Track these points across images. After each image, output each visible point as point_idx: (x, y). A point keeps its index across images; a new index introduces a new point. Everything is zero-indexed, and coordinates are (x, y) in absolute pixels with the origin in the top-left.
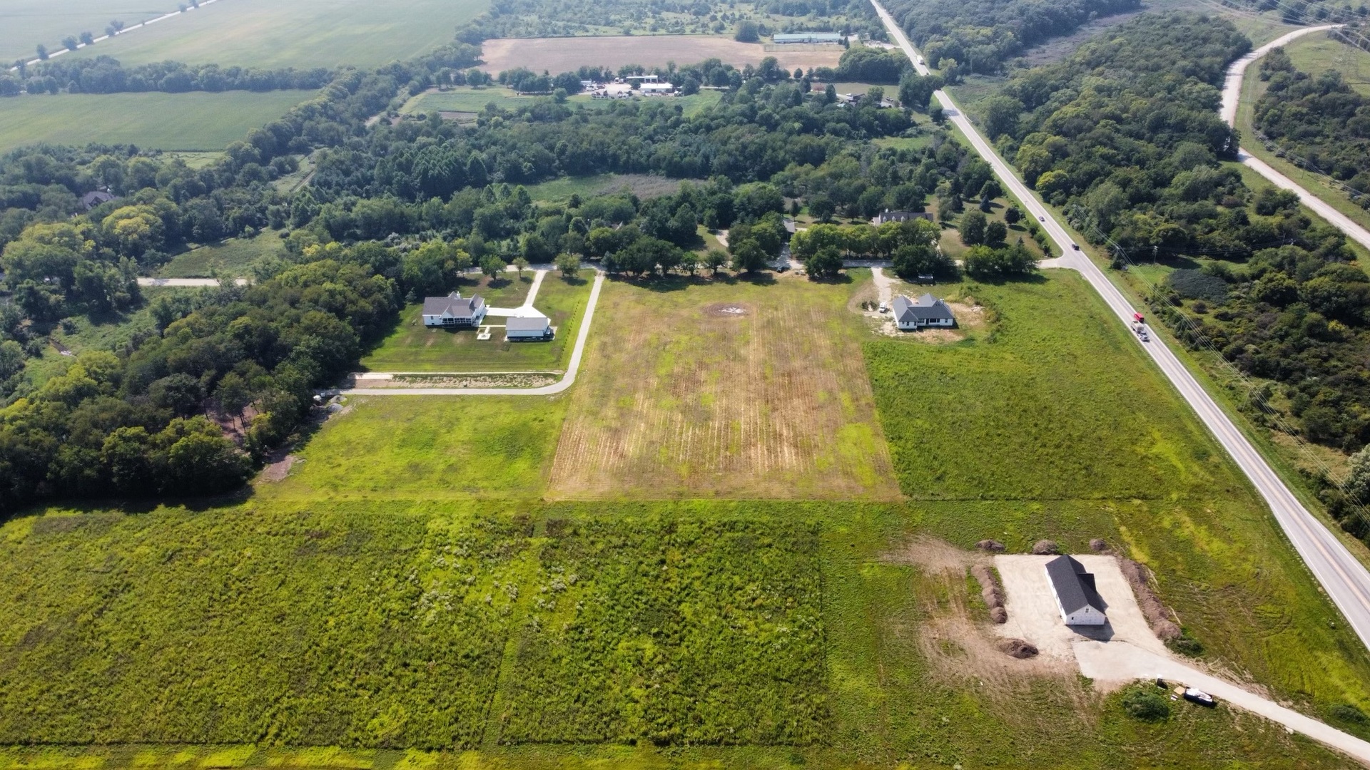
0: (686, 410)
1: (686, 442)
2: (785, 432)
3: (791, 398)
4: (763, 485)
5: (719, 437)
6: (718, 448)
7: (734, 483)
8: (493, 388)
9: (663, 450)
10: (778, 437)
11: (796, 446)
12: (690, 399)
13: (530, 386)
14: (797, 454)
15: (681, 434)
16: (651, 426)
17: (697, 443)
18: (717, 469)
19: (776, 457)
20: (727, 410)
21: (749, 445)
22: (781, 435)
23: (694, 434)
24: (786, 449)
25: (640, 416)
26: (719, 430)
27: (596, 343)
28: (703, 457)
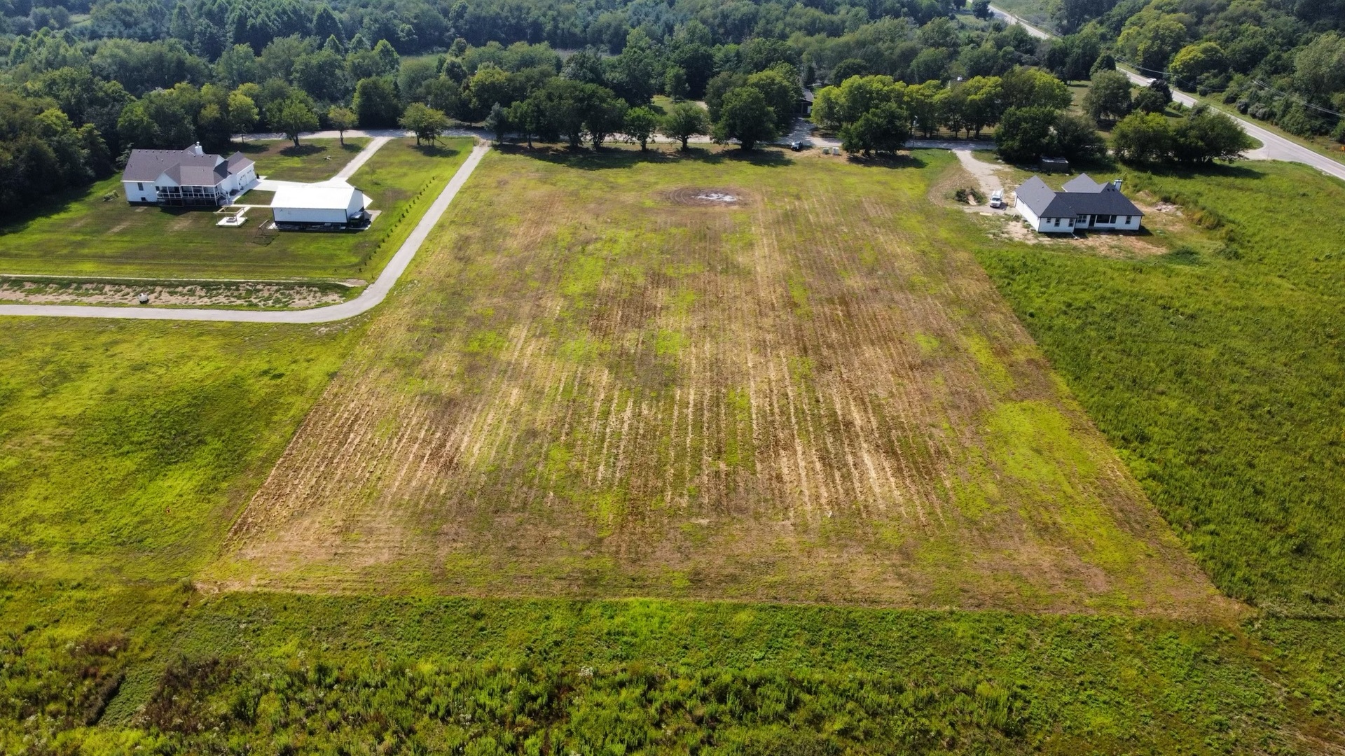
0: (619, 363)
1: (617, 434)
2: (857, 418)
3: (856, 345)
4: (825, 558)
5: (698, 425)
6: (698, 451)
7: (741, 549)
8: (201, 308)
9: (557, 454)
10: (841, 428)
11: (891, 452)
12: (631, 340)
13: (285, 307)
14: (898, 471)
15: (606, 414)
16: (536, 395)
17: (646, 437)
18: (696, 508)
19: (847, 477)
20: (715, 364)
21: (772, 446)
22: (849, 424)
23: (638, 415)
24: (867, 458)
25: (512, 372)
26: (699, 409)
27: (449, 237)
28: (659, 471)
